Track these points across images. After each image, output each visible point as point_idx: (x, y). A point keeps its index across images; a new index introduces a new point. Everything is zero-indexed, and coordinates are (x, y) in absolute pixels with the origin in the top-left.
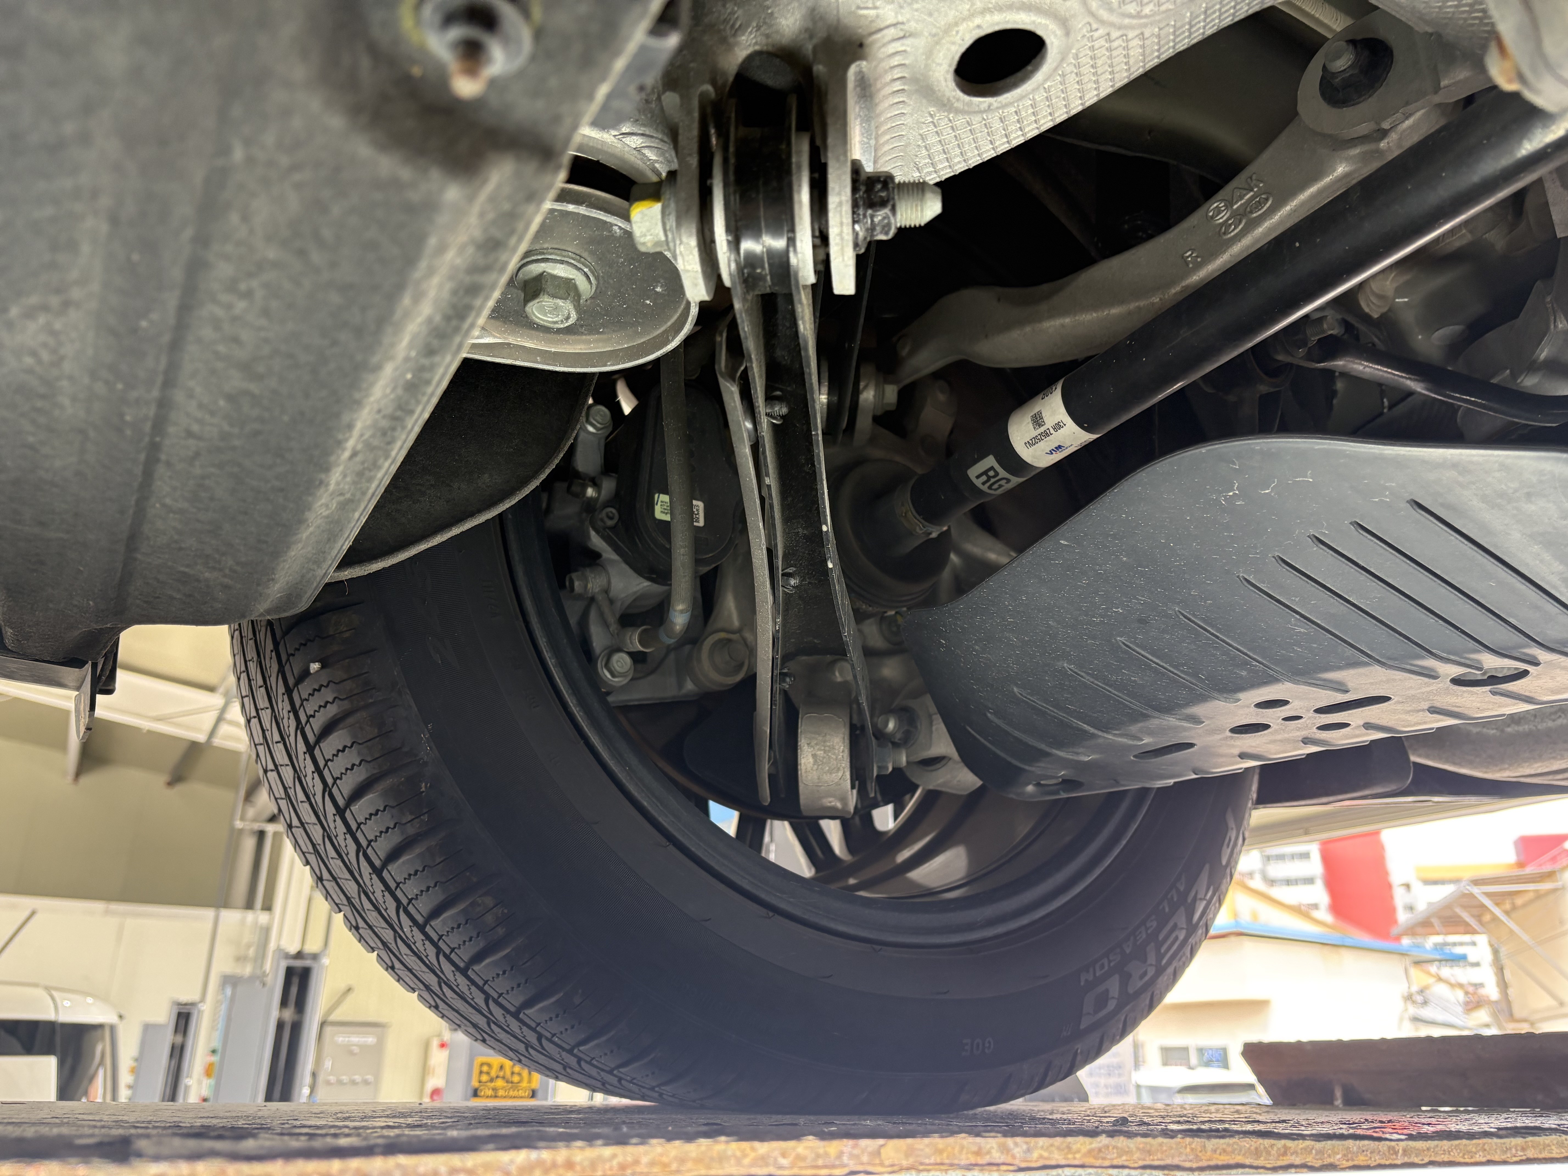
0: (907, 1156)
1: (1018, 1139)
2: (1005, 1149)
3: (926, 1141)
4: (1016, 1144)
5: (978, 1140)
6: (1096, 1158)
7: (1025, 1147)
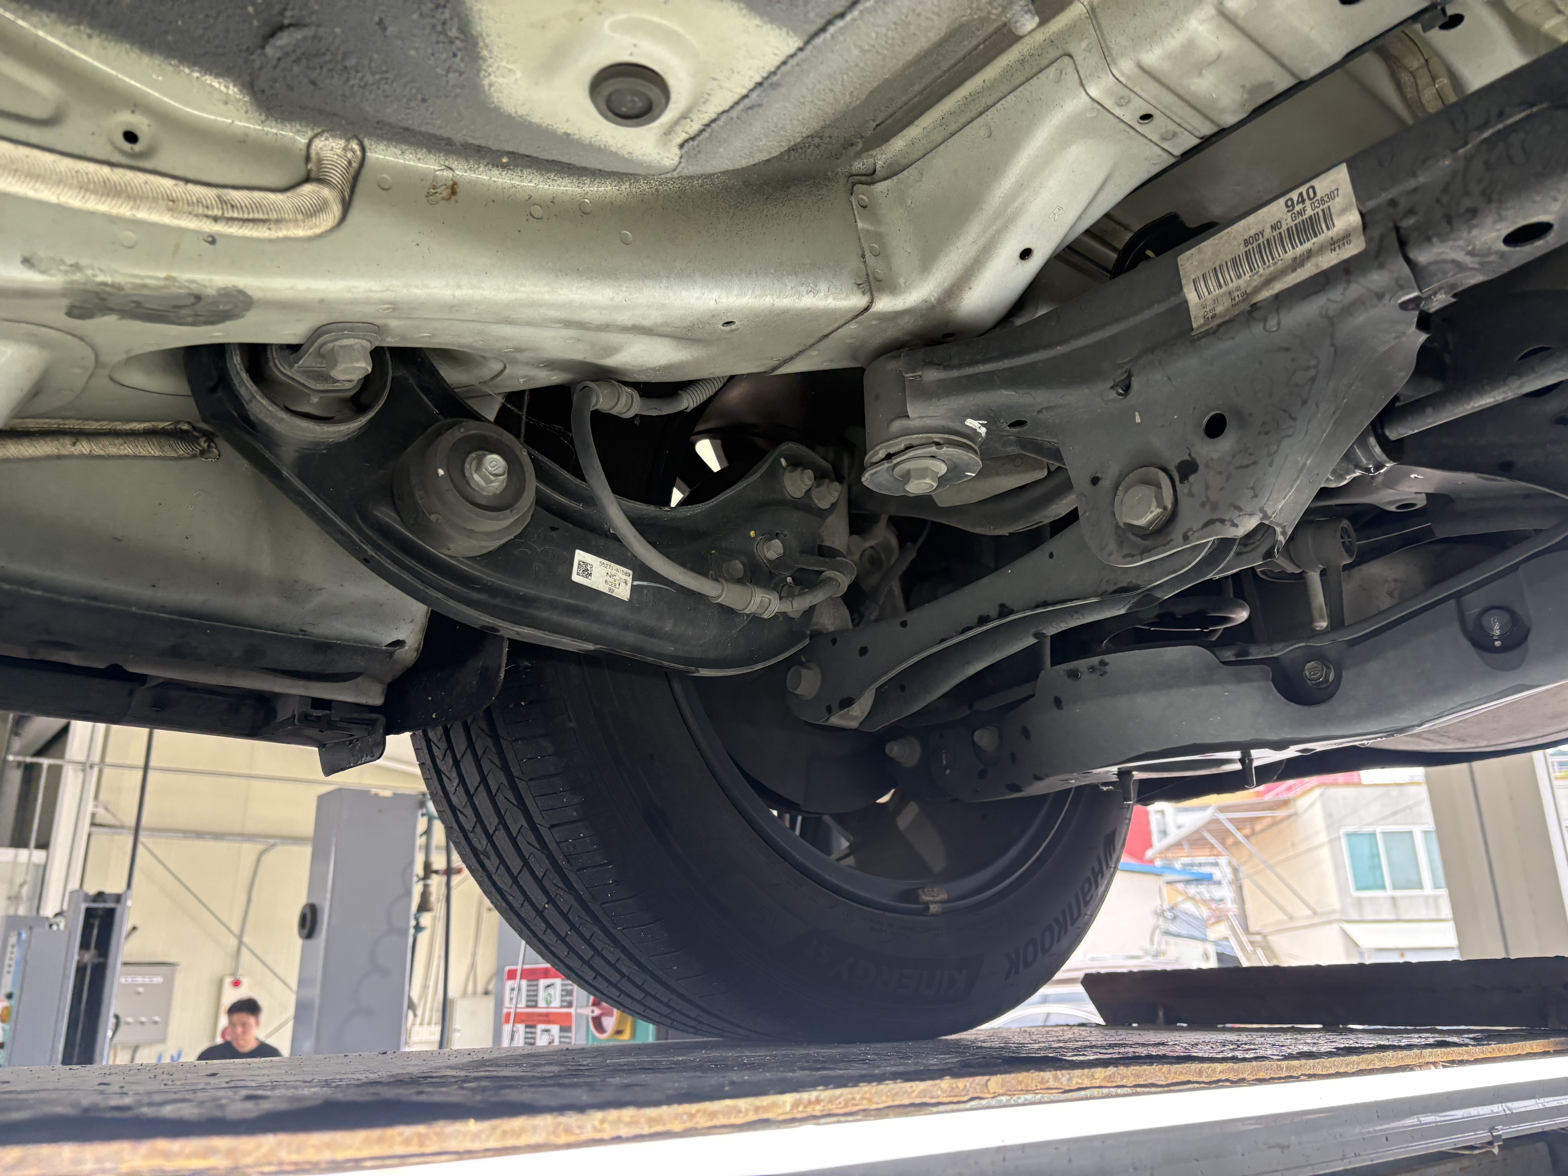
0: (1002, 1086)
1: (1063, 1072)
2: (1056, 1079)
3: (1013, 1075)
4: (1063, 1076)
5: (1042, 1073)
6: (1108, 1082)
7: (1068, 1076)
